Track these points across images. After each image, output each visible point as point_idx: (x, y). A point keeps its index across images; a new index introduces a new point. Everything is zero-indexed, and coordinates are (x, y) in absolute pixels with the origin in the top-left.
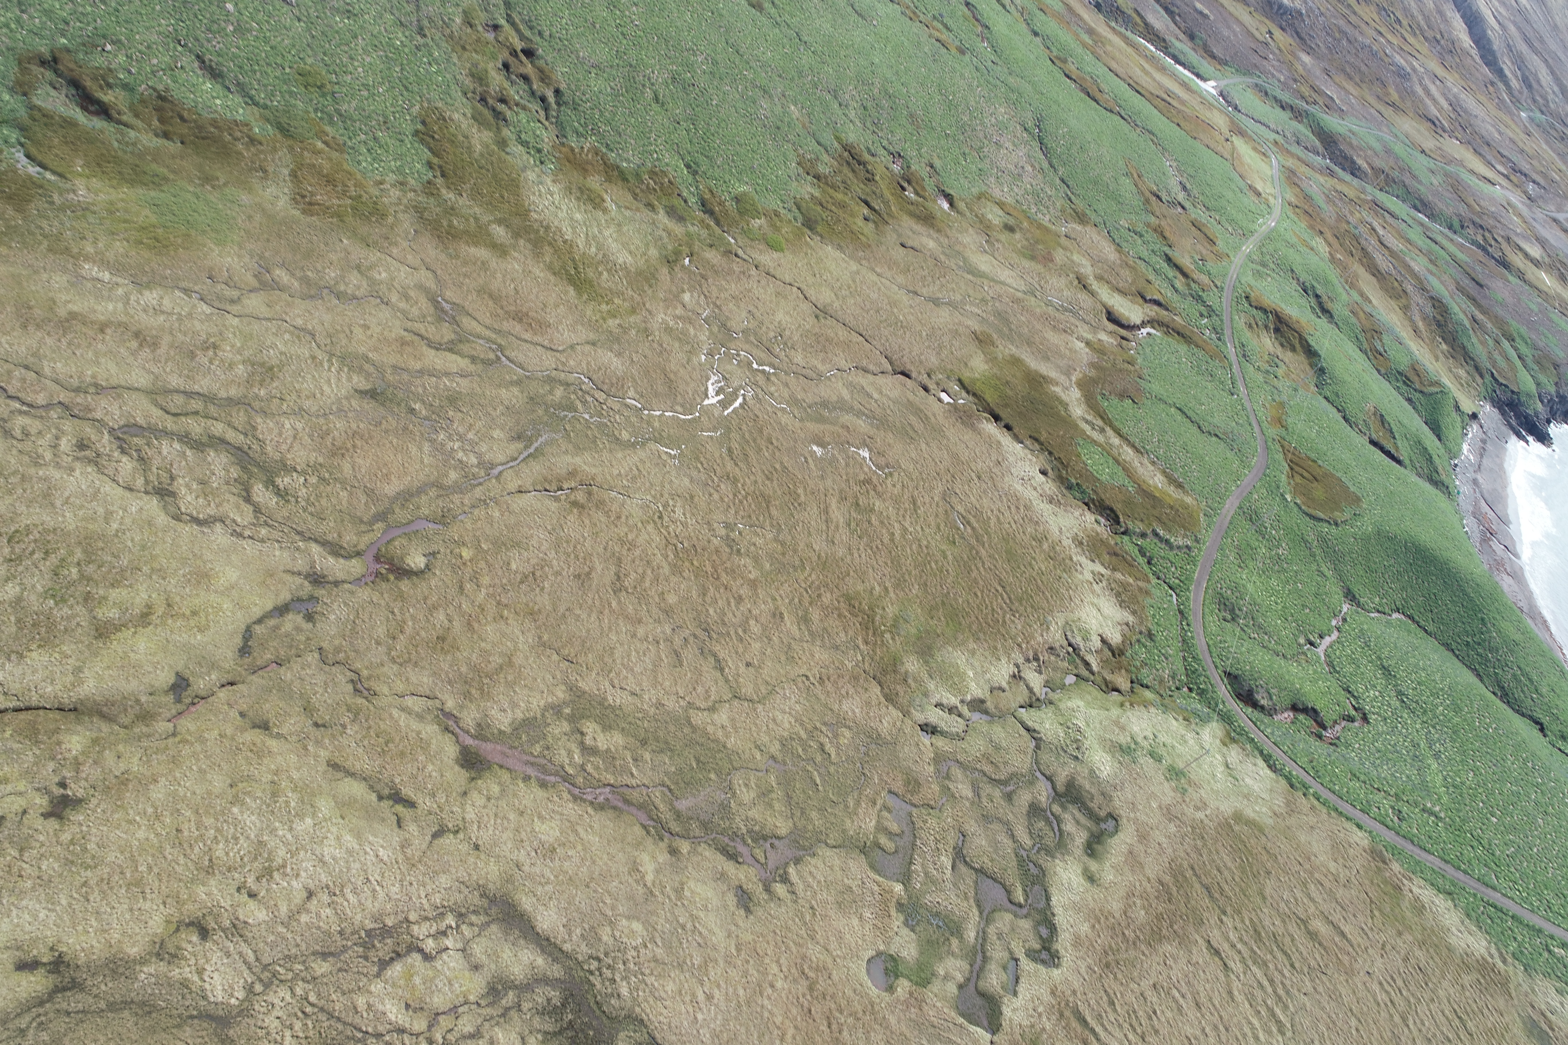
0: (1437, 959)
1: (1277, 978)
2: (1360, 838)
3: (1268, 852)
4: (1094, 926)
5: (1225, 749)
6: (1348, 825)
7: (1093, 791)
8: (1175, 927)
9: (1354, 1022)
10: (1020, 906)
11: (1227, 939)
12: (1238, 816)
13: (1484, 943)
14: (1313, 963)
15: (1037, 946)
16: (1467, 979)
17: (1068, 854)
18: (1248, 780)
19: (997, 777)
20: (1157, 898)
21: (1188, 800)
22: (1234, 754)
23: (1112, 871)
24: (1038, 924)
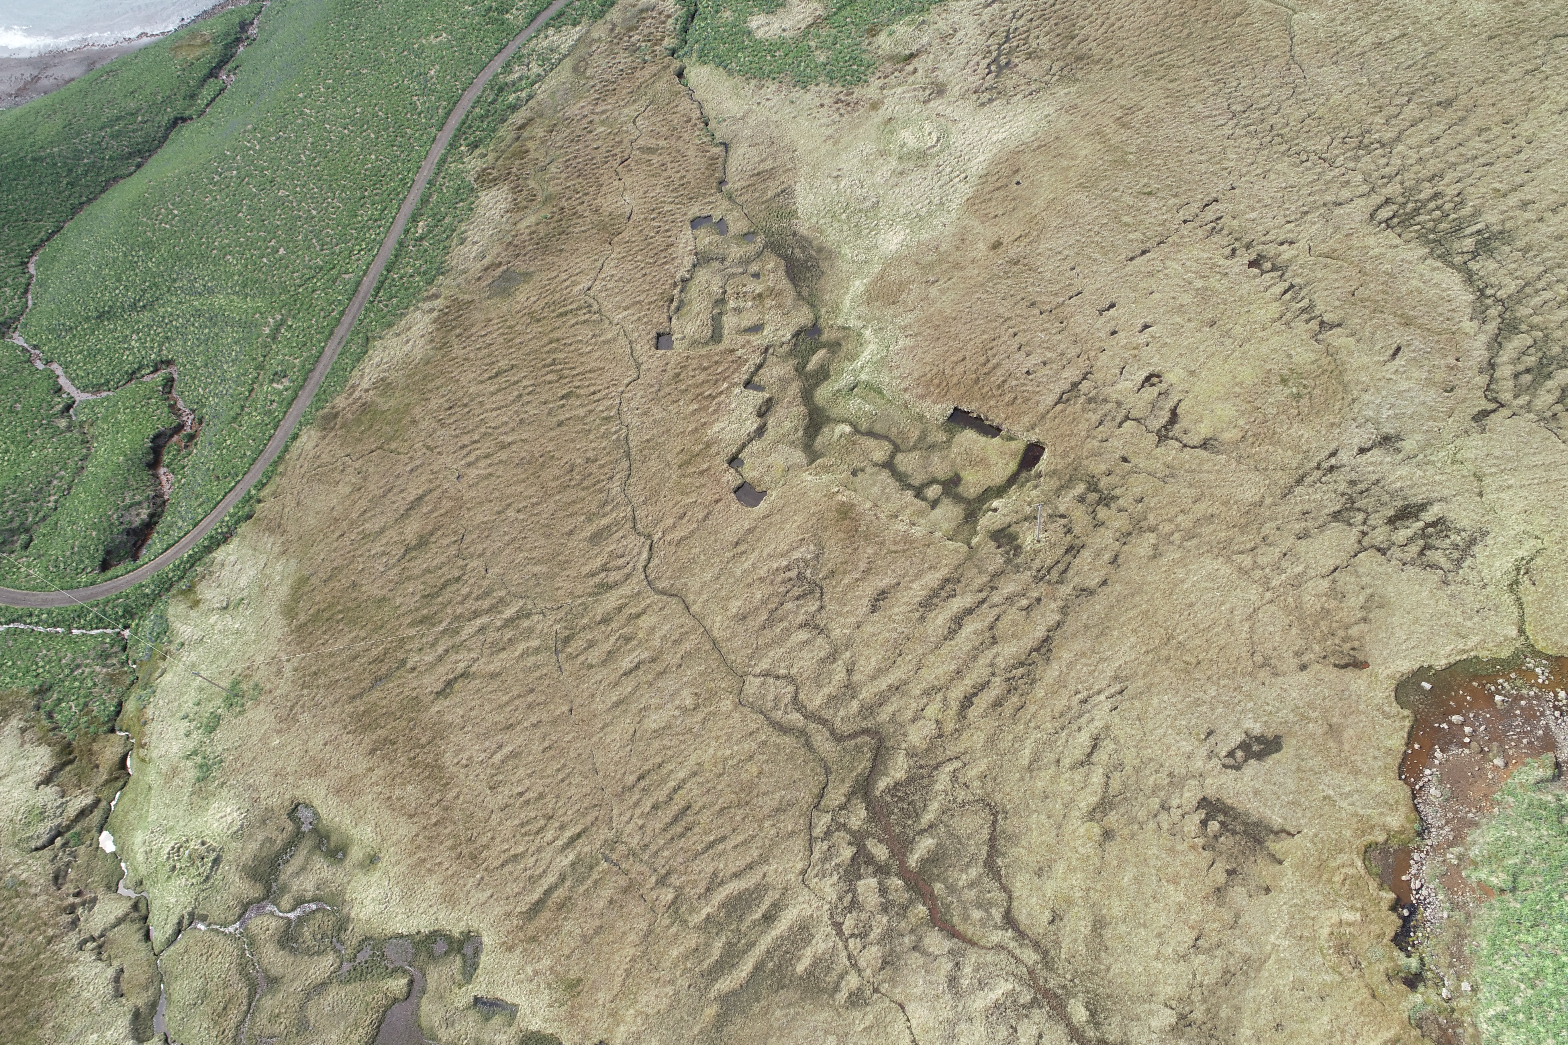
0: (438, 382)
1: (471, 605)
2: (309, 439)
3: (330, 578)
4: (429, 870)
5: (203, 607)
6: (294, 451)
7: (260, 838)
8: (423, 741)
9: (511, 513)
10: (411, 983)
11: (433, 666)
12: (289, 611)
13: (418, 314)
14: (453, 551)
15: (459, 960)
16: (458, 351)
17: (342, 893)
18: (243, 582)
19: (245, 1001)
20: (391, 762)
21: (269, 686)
22: (209, 593)
23: (361, 826)
24: (432, 957)
